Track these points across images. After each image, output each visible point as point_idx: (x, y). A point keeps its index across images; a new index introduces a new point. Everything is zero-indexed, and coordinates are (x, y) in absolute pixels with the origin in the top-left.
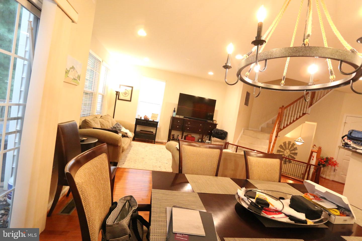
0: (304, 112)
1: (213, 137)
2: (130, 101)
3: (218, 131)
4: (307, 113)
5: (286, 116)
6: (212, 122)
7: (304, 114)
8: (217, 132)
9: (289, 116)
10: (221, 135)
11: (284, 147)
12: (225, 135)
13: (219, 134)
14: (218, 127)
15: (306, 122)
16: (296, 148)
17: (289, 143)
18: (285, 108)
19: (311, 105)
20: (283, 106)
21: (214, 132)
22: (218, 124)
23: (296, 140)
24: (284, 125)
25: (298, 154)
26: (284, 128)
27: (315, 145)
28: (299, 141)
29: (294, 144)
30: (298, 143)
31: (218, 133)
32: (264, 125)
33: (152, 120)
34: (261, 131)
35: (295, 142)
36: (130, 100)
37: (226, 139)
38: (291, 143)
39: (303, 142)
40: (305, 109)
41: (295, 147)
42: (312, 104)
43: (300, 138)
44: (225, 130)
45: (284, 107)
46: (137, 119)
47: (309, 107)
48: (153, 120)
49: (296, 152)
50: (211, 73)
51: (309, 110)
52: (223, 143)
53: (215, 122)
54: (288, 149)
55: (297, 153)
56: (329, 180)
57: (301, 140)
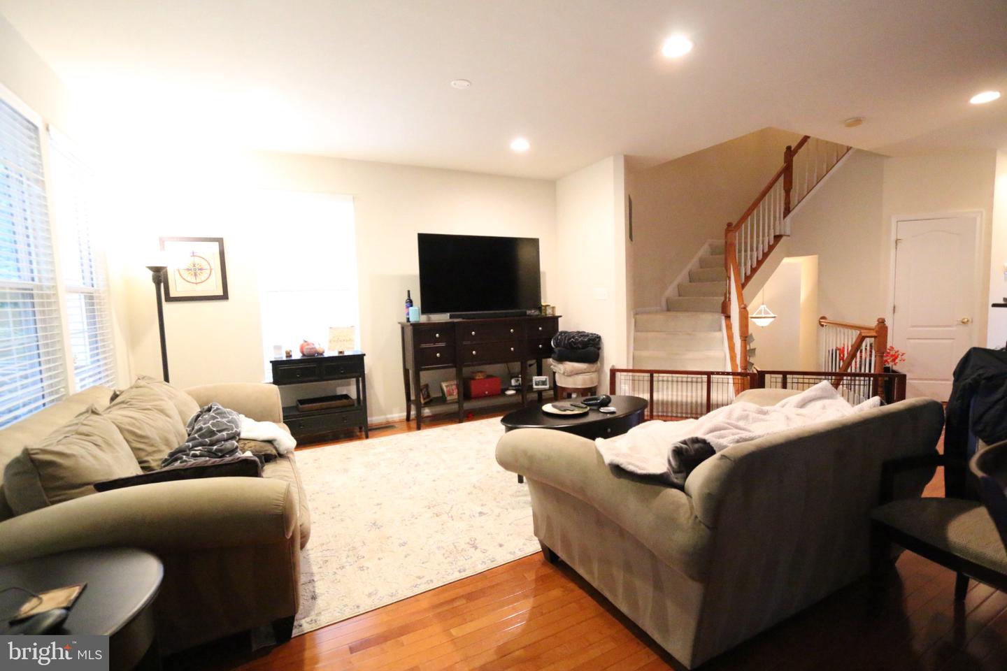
0: (777, 234)
1: (561, 359)
2: (225, 296)
3: (573, 337)
4: (783, 234)
5: (740, 251)
6: (537, 313)
7: (778, 238)
8: (570, 343)
10: (583, 348)
12: (595, 347)
13: (579, 348)
14: (563, 326)
15: (786, 260)
18: (734, 228)
19: (787, 211)
20: (729, 225)
21: (557, 345)
22: (561, 316)
23: (754, 316)
25: (757, 352)
27: (823, 318)
28: (763, 316)
30: (762, 322)
31: (575, 343)
33: (336, 354)
36: (221, 293)
37: (599, 360)
39: (773, 316)
40: (777, 222)
42: (791, 208)
43: (763, 307)
44: (590, 328)
45: (734, 224)
46: (276, 365)
47: (784, 217)
48: (341, 352)
49: (752, 346)
51: (787, 225)
52: (596, 371)
53: (549, 312)
55: (754, 350)
57: (766, 312)
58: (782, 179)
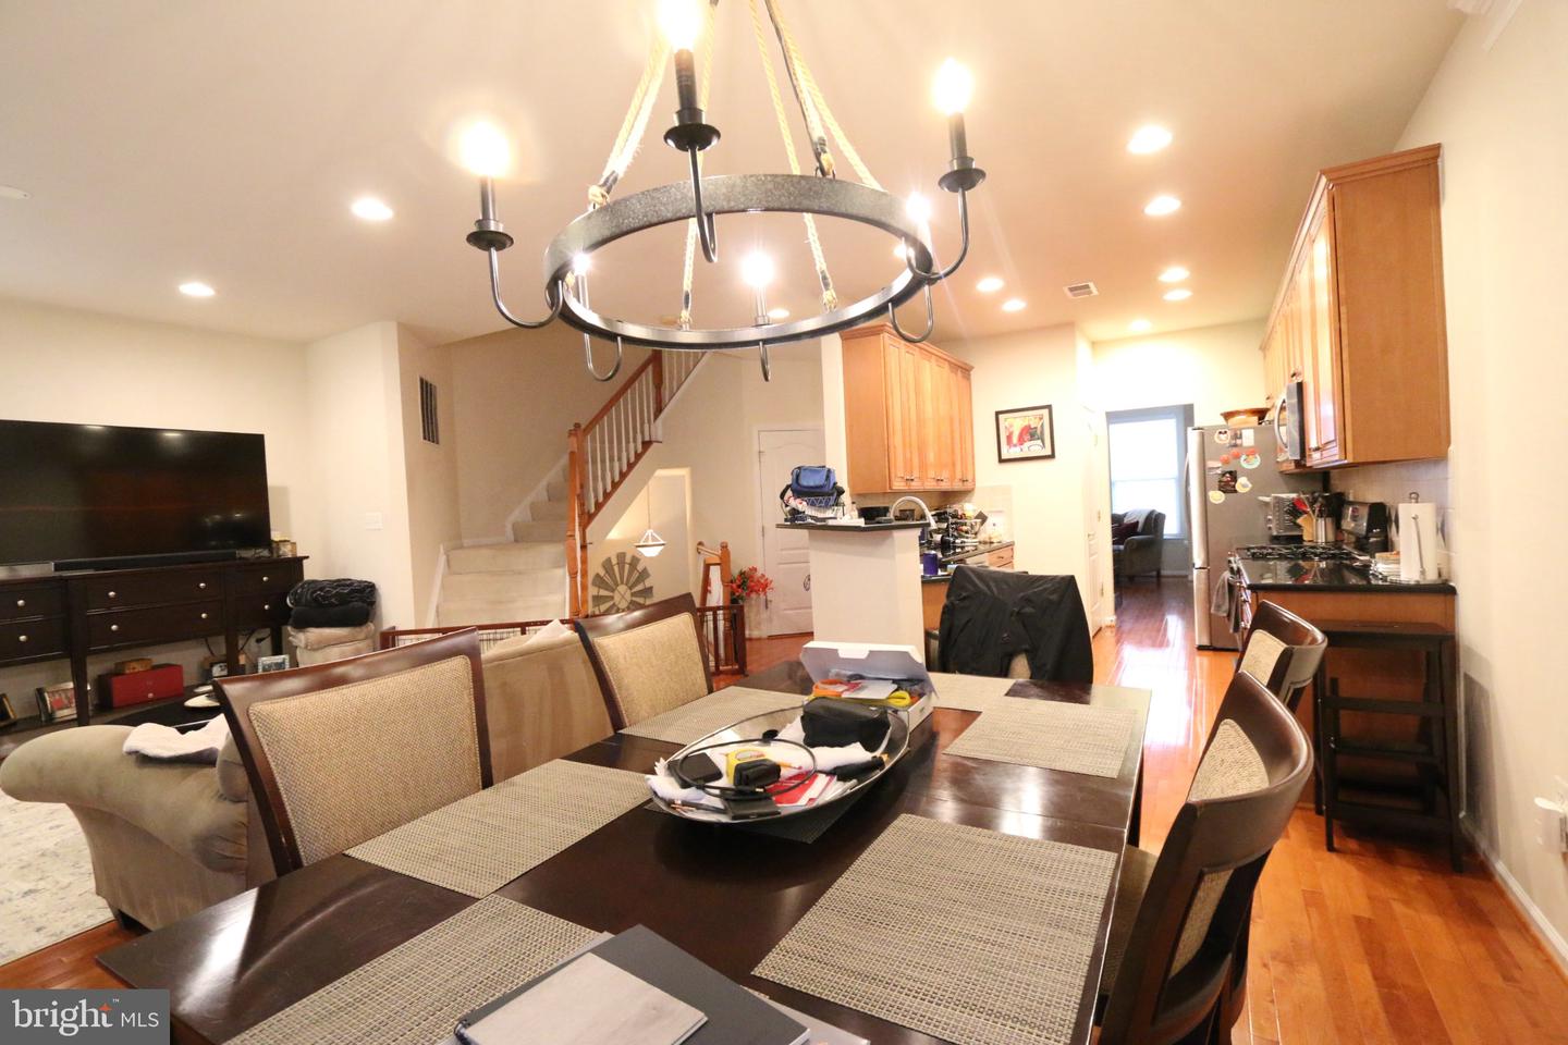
0: (647, 439)
1: (302, 625)
3: (321, 589)
4: (653, 439)
5: (594, 462)
6: (265, 553)
7: (647, 444)
8: (315, 600)
9: (603, 461)
10: (341, 604)
11: (608, 579)
12: (364, 602)
13: (332, 605)
14: (311, 572)
15: (660, 473)
16: (645, 570)
17: (621, 556)
18: (584, 430)
19: (659, 410)
20: (577, 426)
21: (296, 602)
22: (307, 557)
23: (642, 544)
24: (596, 496)
25: (654, 591)
26: (599, 506)
27: (700, 544)
28: (650, 543)
29: (635, 561)
30: (650, 552)
31: (324, 598)
32: (520, 514)
34: (516, 541)
35: (639, 549)
37: (373, 618)
38: (628, 560)
39: (662, 542)
40: (646, 426)
41: (640, 568)
42: (662, 406)
43: (649, 532)
44: (359, 574)
45: (583, 427)
47: (656, 417)
49: (648, 583)
50: (196, 289)
51: (658, 429)
52: (366, 638)
53: (286, 551)
54: (622, 583)
55: (651, 588)
56: (759, 639)
57: (654, 539)
58: (650, 368)
